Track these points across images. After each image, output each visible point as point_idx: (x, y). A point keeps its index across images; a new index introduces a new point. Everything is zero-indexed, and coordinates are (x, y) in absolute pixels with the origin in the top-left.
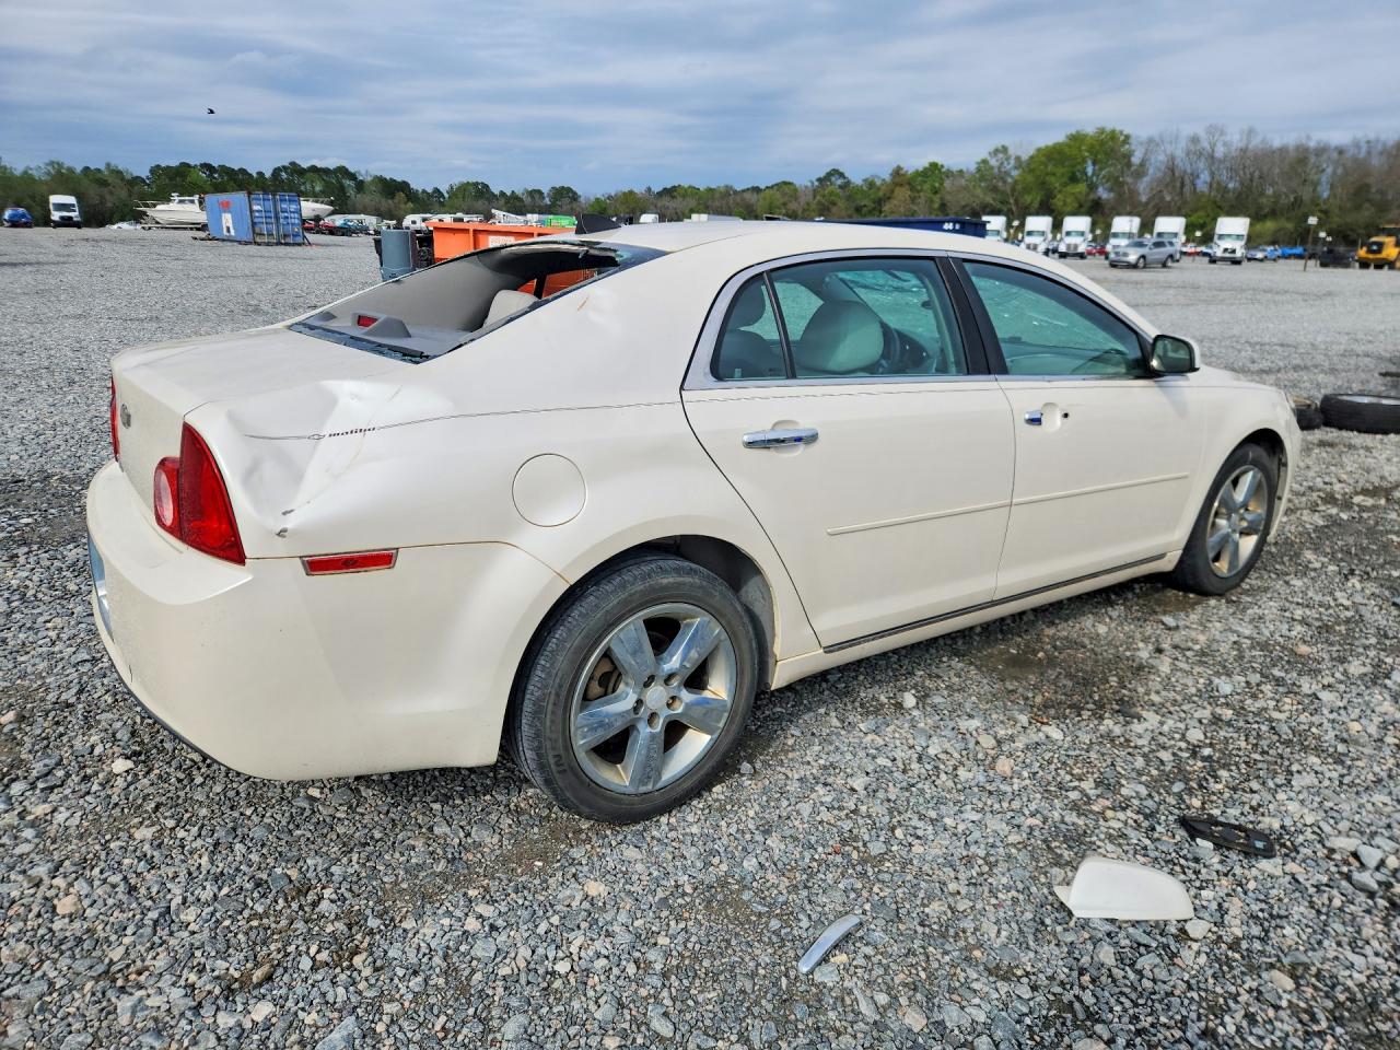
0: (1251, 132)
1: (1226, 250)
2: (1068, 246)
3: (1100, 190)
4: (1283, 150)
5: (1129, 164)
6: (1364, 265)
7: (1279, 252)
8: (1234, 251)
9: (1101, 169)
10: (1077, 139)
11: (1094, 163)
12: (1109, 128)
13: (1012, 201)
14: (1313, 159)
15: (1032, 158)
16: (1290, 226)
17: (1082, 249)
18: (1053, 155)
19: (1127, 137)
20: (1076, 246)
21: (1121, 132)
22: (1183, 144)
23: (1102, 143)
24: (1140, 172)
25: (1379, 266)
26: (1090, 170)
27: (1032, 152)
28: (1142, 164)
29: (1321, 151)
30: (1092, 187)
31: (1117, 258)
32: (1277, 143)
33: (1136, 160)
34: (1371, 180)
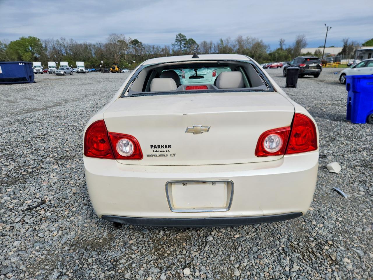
0: (72, 40)
1: (81, 70)
2: (37, 70)
3: (35, 54)
4: (81, 45)
5: (42, 47)
6: (112, 72)
7: (91, 70)
8: (83, 70)
9: (34, 48)
10: (23, 39)
11: (31, 46)
12: (32, 36)
13: (7, 57)
14: (89, 47)
15: (9, 44)
16: (89, 64)
17: (41, 71)
18: (17, 43)
19: (39, 39)
20: (39, 70)
21: (36, 38)
22: (55, 42)
23: (32, 41)
24: (46, 49)
25: (115, 72)
26: (30, 48)
27: (9, 43)
28: (46, 47)
29: (90, 45)
30: (33, 54)
31: (57, 73)
32: (79, 43)
33: (44, 45)
34: (103, 53)
